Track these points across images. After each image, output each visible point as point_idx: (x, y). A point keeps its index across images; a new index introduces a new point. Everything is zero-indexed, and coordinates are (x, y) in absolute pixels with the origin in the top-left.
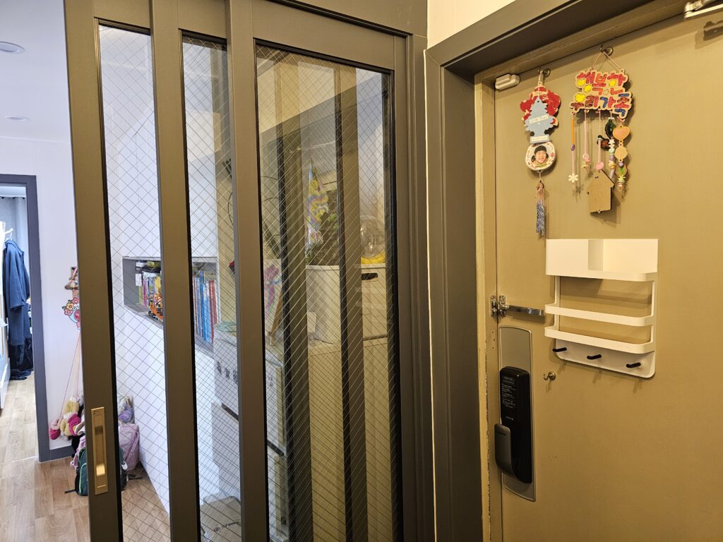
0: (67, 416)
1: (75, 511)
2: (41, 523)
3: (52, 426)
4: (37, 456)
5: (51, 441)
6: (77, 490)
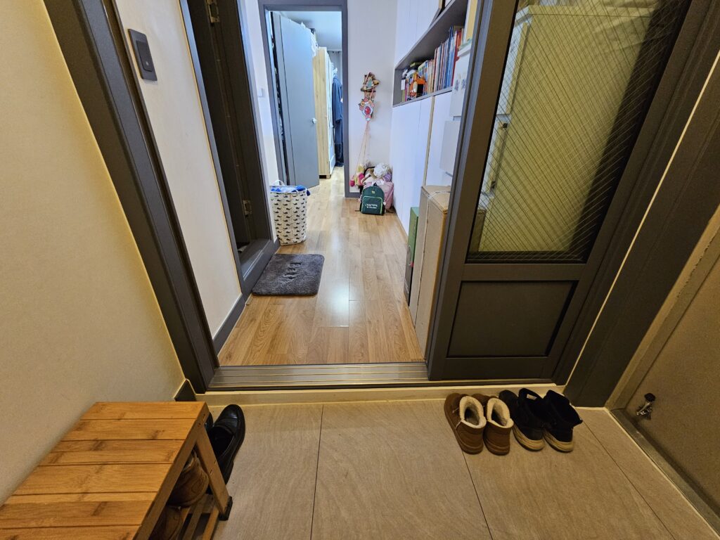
0: (358, 174)
1: (359, 219)
2: (343, 220)
3: (351, 179)
4: (344, 195)
5: (351, 187)
6: (360, 210)
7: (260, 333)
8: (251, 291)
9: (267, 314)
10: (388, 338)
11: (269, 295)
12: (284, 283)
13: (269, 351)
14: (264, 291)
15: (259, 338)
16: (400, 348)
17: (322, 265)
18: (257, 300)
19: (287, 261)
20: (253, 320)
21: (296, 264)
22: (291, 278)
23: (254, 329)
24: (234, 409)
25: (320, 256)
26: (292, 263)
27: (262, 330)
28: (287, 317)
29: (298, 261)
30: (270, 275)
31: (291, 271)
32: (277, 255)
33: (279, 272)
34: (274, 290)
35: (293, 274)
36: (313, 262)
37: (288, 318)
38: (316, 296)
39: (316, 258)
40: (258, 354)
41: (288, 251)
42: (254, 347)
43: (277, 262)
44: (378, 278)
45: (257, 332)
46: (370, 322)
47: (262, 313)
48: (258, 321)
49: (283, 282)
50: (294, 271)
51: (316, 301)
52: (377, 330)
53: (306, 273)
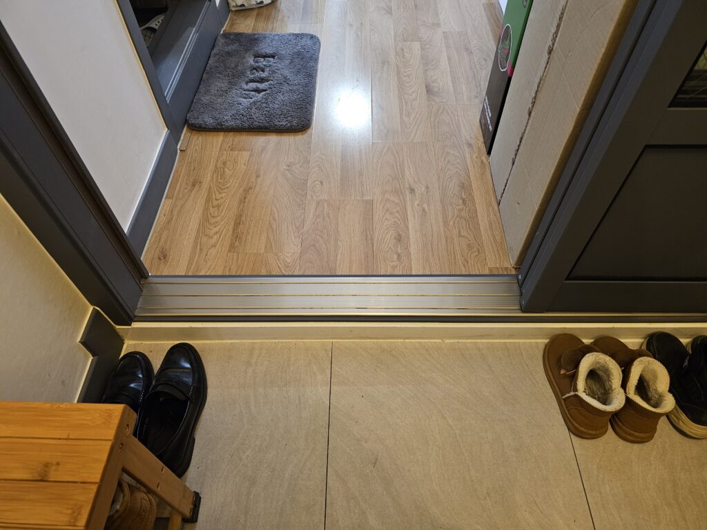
7: (212, 210)
8: (186, 122)
9: (219, 171)
10: (446, 223)
11: (219, 128)
12: (245, 102)
13: (232, 247)
14: (209, 121)
15: (212, 221)
16: (469, 245)
17: (316, 60)
18: (198, 140)
19: (247, 50)
20: (195, 183)
21: (265, 56)
22: (258, 91)
23: (201, 202)
24: (183, 351)
25: (312, 37)
26: (257, 56)
27: (215, 203)
28: (258, 176)
29: (269, 51)
30: (219, 84)
31: (257, 74)
32: (226, 35)
33: (236, 76)
34: (227, 118)
35: (262, 80)
36: (299, 54)
37: (260, 180)
38: (309, 131)
39: (303, 42)
40: (213, 251)
41: (246, 26)
42: (205, 239)
43: (228, 54)
44: (429, 90)
45: (206, 209)
46: (412, 190)
47: (211, 167)
48: (205, 185)
49: (243, 99)
50: (263, 75)
51: (310, 143)
52: (425, 206)
53: (286, 79)
